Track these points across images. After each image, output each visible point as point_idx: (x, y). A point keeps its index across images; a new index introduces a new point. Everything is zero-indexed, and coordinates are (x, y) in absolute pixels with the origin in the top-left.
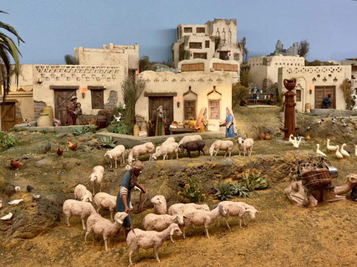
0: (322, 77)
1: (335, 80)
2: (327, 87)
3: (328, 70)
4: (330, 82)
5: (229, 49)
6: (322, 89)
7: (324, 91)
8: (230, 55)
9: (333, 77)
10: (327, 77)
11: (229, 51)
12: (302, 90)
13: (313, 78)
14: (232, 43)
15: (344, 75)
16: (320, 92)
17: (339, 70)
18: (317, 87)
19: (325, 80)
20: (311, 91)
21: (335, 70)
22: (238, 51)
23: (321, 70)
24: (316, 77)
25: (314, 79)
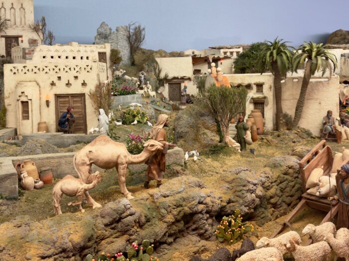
0: (64, 81)
1: (84, 84)
2: (73, 96)
3: (72, 69)
4: (76, 89)
5: (20, 34)
6: (67, 99)
7: (69, 101)
8: (22, 41)
9: (80, 81)
10: (72, 81)
11: (21, 37)
12: (29, 102)
13: (50, 82)
14: (27, 24)
15: (96, 77)
16: (64, 103)
17: (89, 69)
18: (58, 96)
19: (68, 84)
20: (48, 103)
21: (83, 69)
22: (34, 36)
23: (62, 70)
24: (56, 81)
25: (53, 84)
